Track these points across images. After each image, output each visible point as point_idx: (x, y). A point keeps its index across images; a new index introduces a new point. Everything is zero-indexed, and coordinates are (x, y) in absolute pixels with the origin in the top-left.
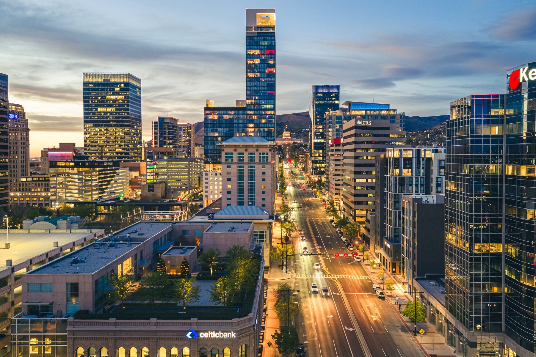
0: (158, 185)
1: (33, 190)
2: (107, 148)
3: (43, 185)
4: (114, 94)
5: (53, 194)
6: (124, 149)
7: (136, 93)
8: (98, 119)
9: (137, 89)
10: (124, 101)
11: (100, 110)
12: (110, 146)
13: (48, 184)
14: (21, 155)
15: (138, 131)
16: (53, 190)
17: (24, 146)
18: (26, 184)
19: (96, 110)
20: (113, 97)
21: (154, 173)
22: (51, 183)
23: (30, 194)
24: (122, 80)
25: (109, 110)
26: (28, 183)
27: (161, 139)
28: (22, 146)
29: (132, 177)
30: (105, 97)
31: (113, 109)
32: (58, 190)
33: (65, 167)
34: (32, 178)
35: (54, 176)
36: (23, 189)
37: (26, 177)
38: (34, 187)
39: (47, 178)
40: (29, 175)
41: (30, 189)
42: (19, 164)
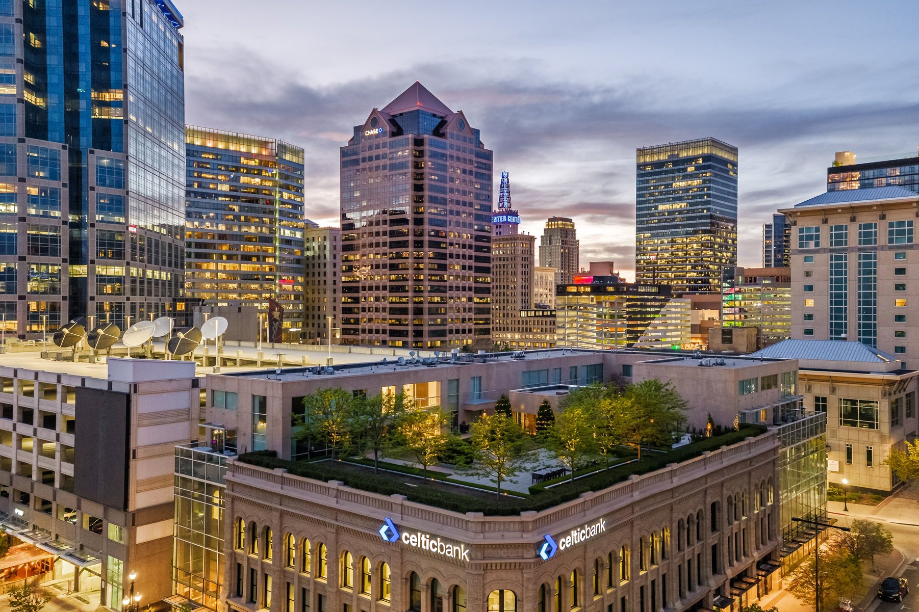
0: (739, 332)
1: (535, 331)
2: (672, 273)
3: (548, 323)
4: (685, 178)
5: (561, 337)
6: (701, 273)
7: (728, 172)
8: (659, 224)
9: (730, 166)
10: (703, 188)
11: (661, 207)
12: (678, 268)
13: (554, 322)
14: (521, 276)
15: (730, 241)
16: (562, 331)
17: (526, 263)
18: (527, 322)
19: (656, 208)
20: (682, 184)
21: (737, 309)
22: (558, 319)
23: (531, 337)
24: (700, 152)
25: (677, 206)
26: (529, 319)
27: (779, 256)
28: (524, 263)
29: (703, 318)
30: (671, 185)
31: (683, 205)
32: (568, 331)
33: (578, 293)
34: (535, 311)
35: (563, 309)
36: (523, 328)
37: (527, 311)
38: (536, 326)
39: (553, 313)
40: (533, 308)
41: (530, 329)
42: (518, 290)
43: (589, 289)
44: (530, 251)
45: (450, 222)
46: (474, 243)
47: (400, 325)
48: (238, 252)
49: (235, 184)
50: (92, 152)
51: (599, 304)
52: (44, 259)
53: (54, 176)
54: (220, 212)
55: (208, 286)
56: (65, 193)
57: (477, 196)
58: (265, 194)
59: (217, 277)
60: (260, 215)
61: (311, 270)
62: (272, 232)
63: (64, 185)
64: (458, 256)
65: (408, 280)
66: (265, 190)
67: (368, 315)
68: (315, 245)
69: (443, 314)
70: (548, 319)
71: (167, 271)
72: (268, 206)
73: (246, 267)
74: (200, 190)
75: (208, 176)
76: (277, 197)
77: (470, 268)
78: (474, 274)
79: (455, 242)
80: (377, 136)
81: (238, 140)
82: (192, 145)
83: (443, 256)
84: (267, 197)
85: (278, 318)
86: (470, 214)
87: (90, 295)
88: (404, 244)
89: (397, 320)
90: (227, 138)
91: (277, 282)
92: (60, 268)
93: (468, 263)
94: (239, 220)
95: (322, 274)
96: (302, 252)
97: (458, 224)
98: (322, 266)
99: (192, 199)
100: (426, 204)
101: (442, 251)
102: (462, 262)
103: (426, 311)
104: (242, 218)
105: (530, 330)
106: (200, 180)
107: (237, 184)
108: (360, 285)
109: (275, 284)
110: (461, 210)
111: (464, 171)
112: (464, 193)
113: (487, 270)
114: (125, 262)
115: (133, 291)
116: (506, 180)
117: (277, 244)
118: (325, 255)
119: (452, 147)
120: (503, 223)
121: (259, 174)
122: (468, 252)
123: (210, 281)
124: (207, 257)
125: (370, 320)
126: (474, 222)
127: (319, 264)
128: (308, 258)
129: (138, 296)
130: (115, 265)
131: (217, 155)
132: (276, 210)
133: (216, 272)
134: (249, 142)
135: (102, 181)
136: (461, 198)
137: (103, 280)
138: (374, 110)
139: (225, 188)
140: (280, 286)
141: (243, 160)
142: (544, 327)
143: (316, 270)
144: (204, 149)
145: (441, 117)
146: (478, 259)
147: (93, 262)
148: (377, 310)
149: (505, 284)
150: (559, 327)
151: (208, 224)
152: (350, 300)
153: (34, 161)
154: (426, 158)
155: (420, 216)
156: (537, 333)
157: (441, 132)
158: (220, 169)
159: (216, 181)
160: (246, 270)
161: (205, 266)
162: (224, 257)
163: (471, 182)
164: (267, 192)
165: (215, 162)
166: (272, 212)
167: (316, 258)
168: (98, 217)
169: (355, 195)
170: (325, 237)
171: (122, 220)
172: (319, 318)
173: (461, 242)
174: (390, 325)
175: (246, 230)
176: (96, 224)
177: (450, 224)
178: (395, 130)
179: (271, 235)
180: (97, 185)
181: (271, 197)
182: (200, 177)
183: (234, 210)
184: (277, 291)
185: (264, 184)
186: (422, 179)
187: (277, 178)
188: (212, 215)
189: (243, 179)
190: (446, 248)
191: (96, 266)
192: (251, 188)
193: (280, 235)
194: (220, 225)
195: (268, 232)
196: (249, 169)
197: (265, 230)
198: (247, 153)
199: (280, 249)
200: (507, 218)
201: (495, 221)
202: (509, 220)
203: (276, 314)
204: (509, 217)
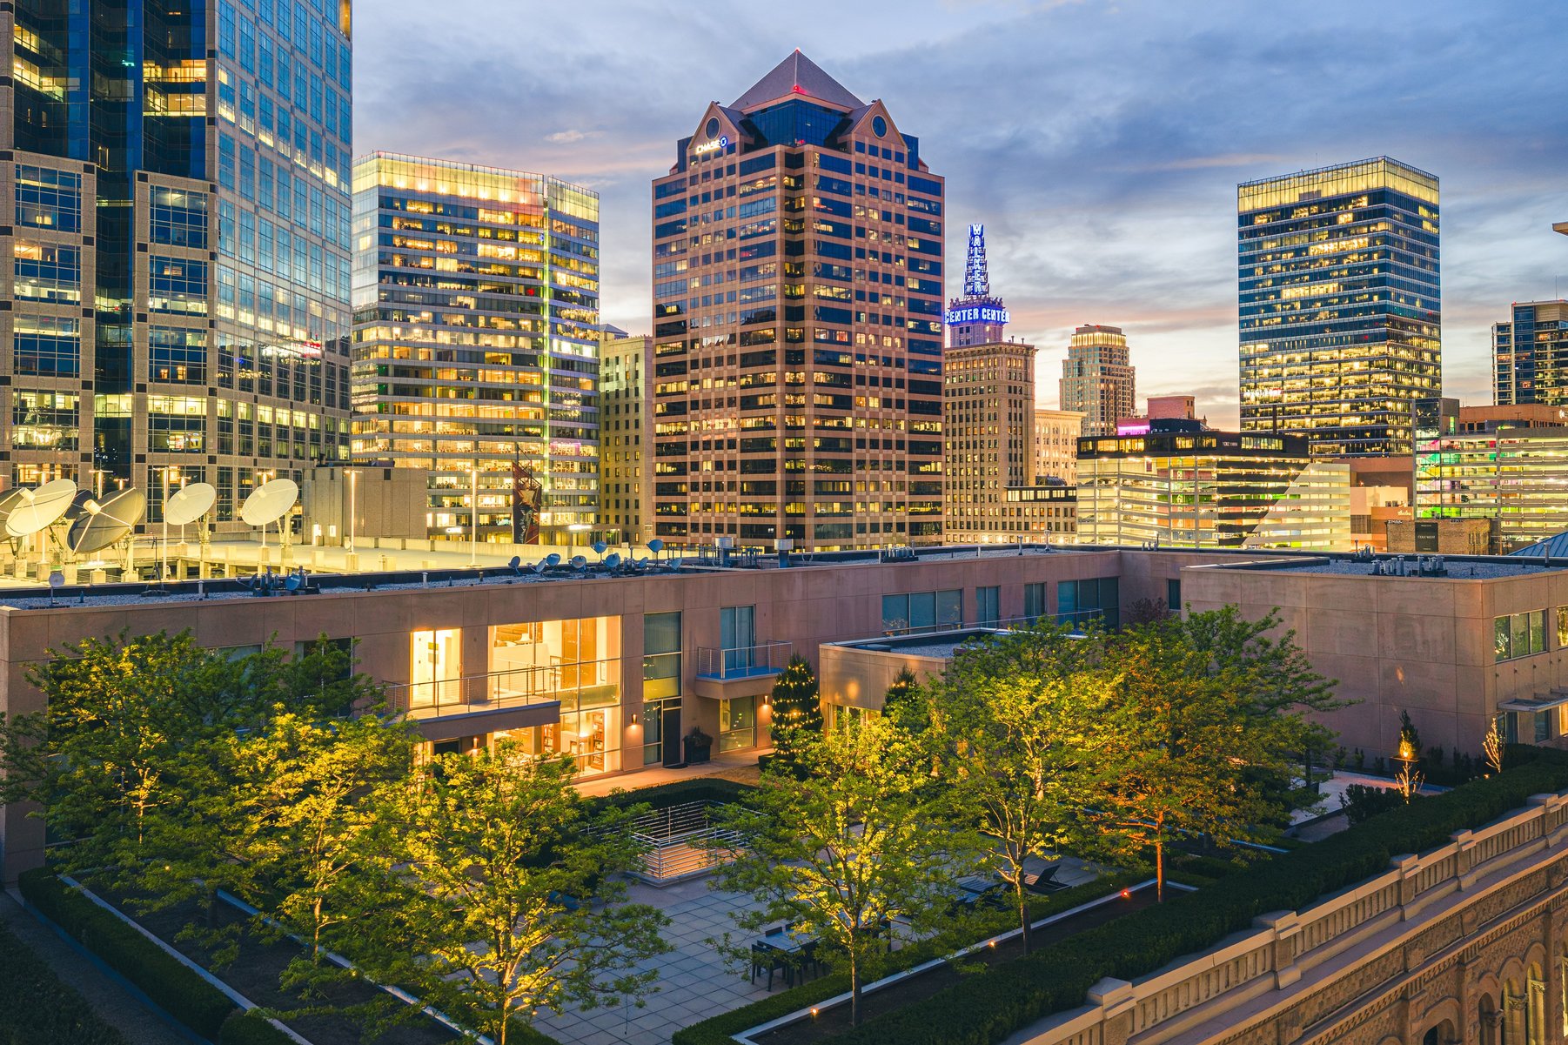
0: (1452, 528)
1: (1036, 527)
2: (1312, 417)
3: (1062, 513)
4: (1333, 235)
5: (1088, 540)
6: (1371, 418)
7: (1419, 222)
8: (1284, 326)
9: (1423, 212)
10: (1370, 254)
11: (1288, 293)
12: (1323, 410)
13: (1072, 510)
15: (1427, 357)
16: (1088, 528)
17: (1018, 397)
18: (1019, 510)
19: (1278, 294)
20: (1330, 248)
21: (1446, 483)
22: (1081, 505)
24: (1361, 185)
25: (1319, 290)
26: (1023, 506)
27: (1526, 384)
28: (1013, 397)
29: (1376, 502)
30: (1306, 249)
31: (1330, 288)
32: (1100, 529)
33: (1119, 454)
34: (1036, 490)
35: (1090, 485)
36: (1011, 523)
37: (1021, 490)
38: (1037, 519)
39: (1070, 493)
40: (1032, 483)
41: (1027, 524)
42: (1002, 450)
43: (1141, 445)
44: (1026, 375)
45: (858, 314)
46: (907, 356)
47: (760, 514)
48: (474, 384)
49: (467, 258)
50: (143, 178)
51: (1164, 475)
52: (47, 381)
53: (67, 222)
54: (439, 309)
55: (417, 445)
56: (88, 258)
57: (913, 265)
58: (524, 276)
59: (434, 429)
60: (515, 315)
61: (612, 418)
62: (538, 347)
63: (88, 241)
64: (874, 381)
65: (774, 428)
66: (524, 268)
67: (702, 496)
68: (620, 369)
69: (844, 493)
70: (1061, 506)
71: (308, 411)
72: (529, 299)
73: (490, 412)
74: (405, 270)
75: (419, 244)
76: (546, 282)
77: (900, 404)
78: (907, 416)
79: (867, 353)
80: (718, 154)
81: (473, 175)
82: (392, 189)
83: (843, 380)
84: (528, 282)
85: (531, 503)
86: (899, 298)
87: (135, 451)
88: (767, 358)
89: (756, 505)
90: (454, 174)
91: (547, 438)
92: (77, 399)
93: (894, 394)
94: (476, 324)
95: (632, 424)
96: (596, 383)
97: (873, 317)
98: (632, 410)
99: (391, 286)
100: (809, 279)
101: (843, 370)
102: (883, 391)
103: (810, 488)
104: (482, 322)
105: (1027, 527)
106: (404, 251)
107: (474, 259)
108: (689, 439)
109: (543, 442)
110: (880, 292)
111: (886, 216)
112: (887, 258)
113: (934, 409)
114: (206, 388)
115: (225, 447)
116: (977, 241)
117: (546, 369)
118: (637, 389)
119: (860, 168)
120: (973, 321)
121: (514, 240)
122: (894, 372)
123: (423, 436)
124: (417, 392)
125: (707, 506)
126: (906, 315)
127: (627, 406)
128: (607, 395)
129: (235, 456)
130: (187, 394)
131: (435, 206)
132: (542, 305)
133: (433, 419)
134: (494, 179)
135: (162, 235)
136: (881, 268)
137: (162, 423)
138: (714, 105)
139: (449, 266)
140: (553, 446)
141: (483, 215)
142: (1053, 520)
143: (622, 417)
144: (412, 195)
145: (843, 114)
146: (915, 387)
147: (142, 388)
148: (719, 487)
149: (978, 439)
150: (1082, 521)
151: (417, 332)
152: (670, 469)
153: (29, 195)
154: (808, 191)
155: (798, 303)
156: (1041, 532)
157: (840, 140)
158: (442, 232)
159: (433, 254)
160: (488, 415)
161: (414, 409)
162: (452, 394)
163: (901, 237)
164: (528, 273)
165: (432, 218)
166: (536, 308)
167: (622, 396)
168: (156, 303)
169: (679, 269)
170: (637, 356)
171: (202, 307)
172: (627, 506)
173: (880, 354)
174: (743, 515)
175: (488, 341)
176: (150, 315)
177: (858, 319)
178: (751, 141)
179: (534, 352)
180: (152, 241)
181: (533, 282)
182: (404, 246)
183: (467, 306)
184: (546, 455)
185: (521, 257)
186: (802, 231)
187: (546, 247)
188: (426, 315)
189: (483, 250)
190: (849, 365)
191: (150, 397)
192: (498, 265)
193: (551, 352)
194: (440, 334)
195: (528, 347)
196: (495, 230)
197: (524, 343)
198: (491, 201)
199: (552, 377)
200: (980, 312)
201: (957, 319)
202: (984, 317)
203: (527, 496)
204: (984, 310)
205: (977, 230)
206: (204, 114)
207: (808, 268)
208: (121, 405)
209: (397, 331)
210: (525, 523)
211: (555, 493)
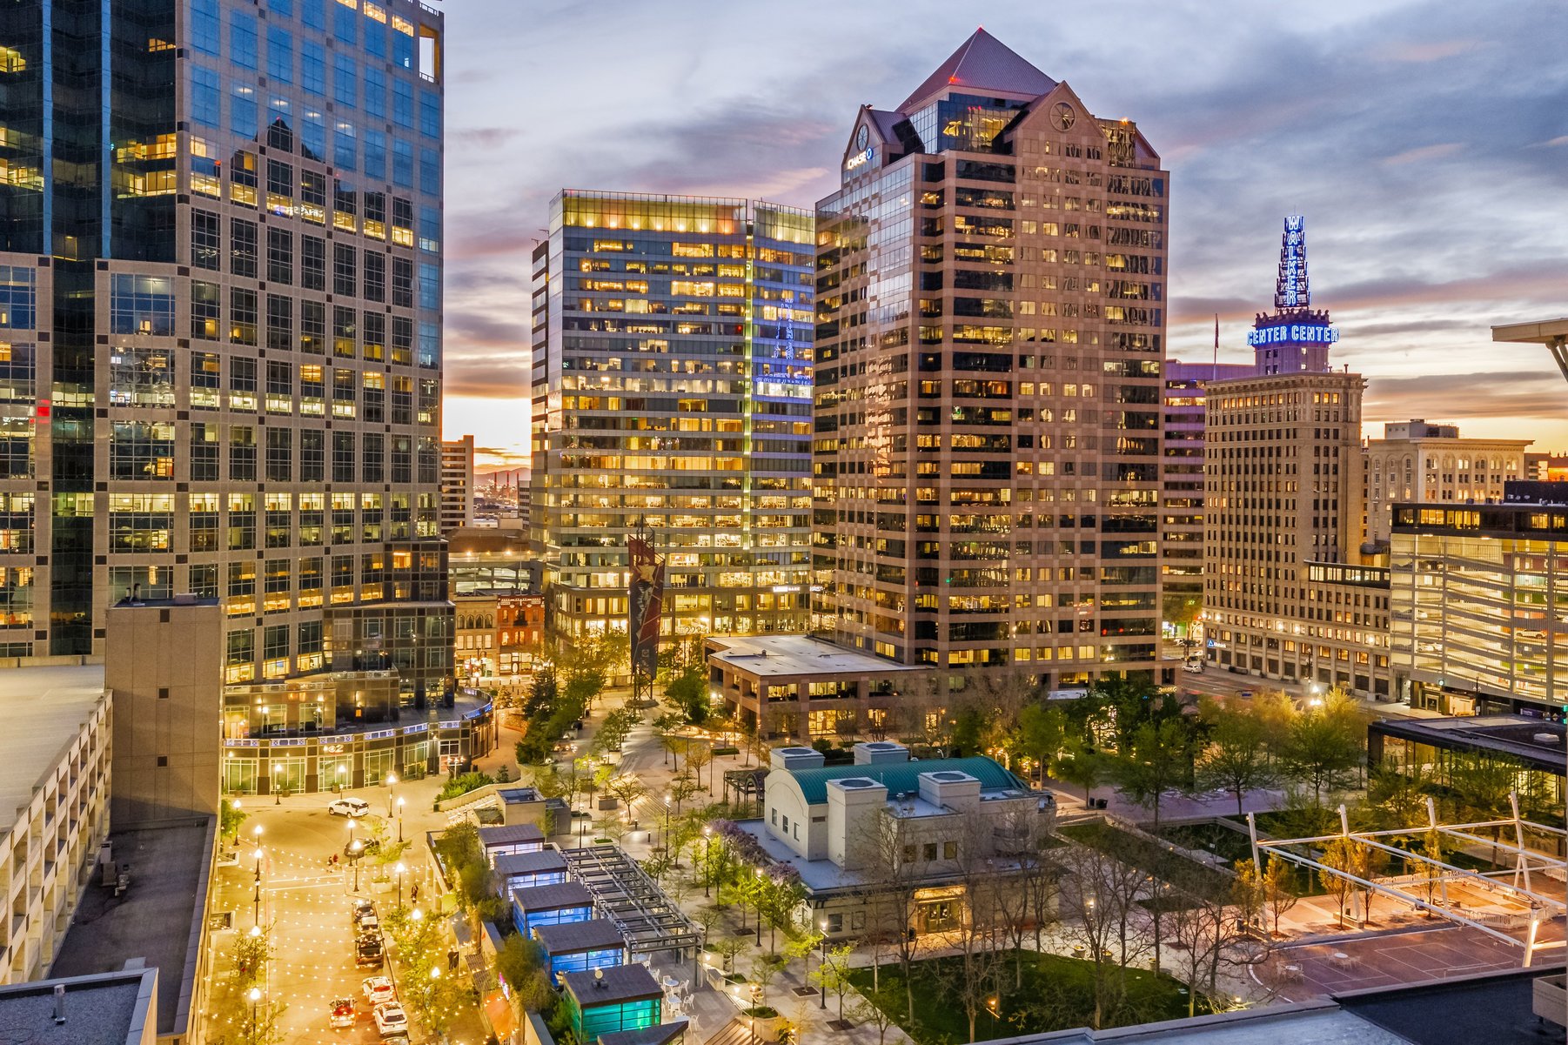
1: (1339, 619)
3: (1372, 602)
5: (1404, 643)
13: (1386, 600)
16: (1404, 626)
22: (1396, 595)
23: (1330, 633)
26: (1324, 588)
32: (1420, 629)
33: (1447, 530)
34: (1344, 568)
35: (1408, 569)
36: (1311, 610)
37: (1326, 567)
38: (1342, 607)
41: (1329, 613)
42: (1304, 513)
43: (1476, 521)
44: (1346, 413)
49: (660, 297)
50: (105, 267)
51: (1507, 562)
53: (22, 319)
54: (628, 355)
55: (604, 501)
56: (44, 354)
57: (1115, 289)
58: (724, 314)
59: (622, 483)
60: (716, 357)
62: (737, 389)
63: (43, 337)
65: (905, 502)
66: (724, 304)
67: (847, 577)
70: (1373, 593)
71: (359, 491)
72: (729, 338)
74: (595, 315)
75: (608, 286)
76: (749, 319)
77: (1088, 469)
78: (1099, 485)
81: (667, 208)
82: (578, 227)
83: (999, 443)
84: (728, 319)
85: (651, 580)
86: (1090, 334)
87: (96, 553)
89: (887, 594)
90: (646, 208)
91: (747, 490)
92: (32, 500)
93: (1077, 456)
94: (668, 369)
97: (1047, 361)
99: (577, 334)
100: (948, 318)
101: (996, 430)
102: (1060, 454)
103: (945, 577)
104: (675, 366)
105: (1329, 617)
106: (592, 295)
107: (667, 298)
108: (838, 507)
109: (743, 496)
114: (168, 483)
115: (204, 544)
116: (1294, 238)
117: (749, 414)
120: (1281, 343)
121: (711, 276)
124: (613, 443)
126: (1101, 354)
129: (224, 552)
131: (625, 243)
132: (744, 344)
133: (621, 473)
134: (691, 209)
135: (124, 324)
137: (124, 522)
139: (641, 307)
140: (756, 499)
141: (677, 248)
142: (1361, 610)
144: (603, 233)
145: (1022, 104)
147: (102, 487)
148: (860, 566)
150: (1398, 617)
151: (605, 380)
152: (823, 540)
154: (950, 208)
155: (935, 349)
156: (1344, 625)
158: (632, 271)
159: (623, 295)
160: (696, 468)
161: (608, 461)
163: (1097, 255)
164: (728, 308)
165: (622, 256)
166: (739, 349)
174: (878, 604)
175: (682, 387)
176: (111, 410)
177: (1023, 363)
179: (734, 397)
180: (113, 331)
181: (735, 319)
182: (596, 289)
183: (659, 349)
184: (747, 510)
185: (722, 292)
186: (941, 260)
187: (749, 280)
188: (616, 361)
189: (675, 287)
190: (1008, 424)
191: (111, 496)
192: (694, 303)
193: (755, 395)
194: (629, 381)
195: (728, 391)
196: (691, 263)
197: (722, 387)
198: (687, 234)
199: (756, 422)
200: (1289, 331)
201: (1262, 340)
202: (1295, 337)
203: (648, 572)
204: (1295, 328)
205: (1293, 224)
206: (174, 191)
207: (948, 305)
208: (83, 502)
209: (582, 380)
210: (644, 602)
211: (759, 551)
